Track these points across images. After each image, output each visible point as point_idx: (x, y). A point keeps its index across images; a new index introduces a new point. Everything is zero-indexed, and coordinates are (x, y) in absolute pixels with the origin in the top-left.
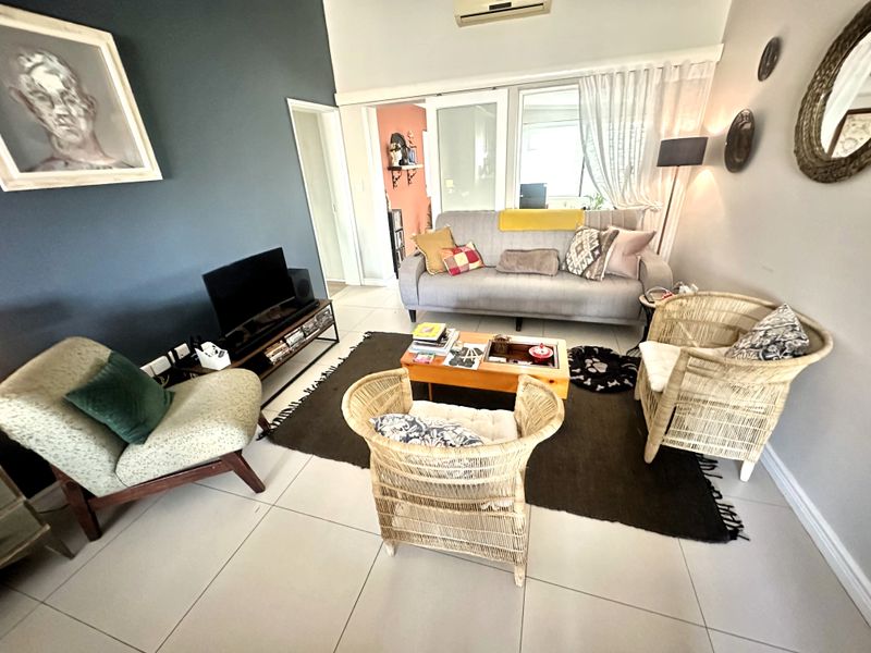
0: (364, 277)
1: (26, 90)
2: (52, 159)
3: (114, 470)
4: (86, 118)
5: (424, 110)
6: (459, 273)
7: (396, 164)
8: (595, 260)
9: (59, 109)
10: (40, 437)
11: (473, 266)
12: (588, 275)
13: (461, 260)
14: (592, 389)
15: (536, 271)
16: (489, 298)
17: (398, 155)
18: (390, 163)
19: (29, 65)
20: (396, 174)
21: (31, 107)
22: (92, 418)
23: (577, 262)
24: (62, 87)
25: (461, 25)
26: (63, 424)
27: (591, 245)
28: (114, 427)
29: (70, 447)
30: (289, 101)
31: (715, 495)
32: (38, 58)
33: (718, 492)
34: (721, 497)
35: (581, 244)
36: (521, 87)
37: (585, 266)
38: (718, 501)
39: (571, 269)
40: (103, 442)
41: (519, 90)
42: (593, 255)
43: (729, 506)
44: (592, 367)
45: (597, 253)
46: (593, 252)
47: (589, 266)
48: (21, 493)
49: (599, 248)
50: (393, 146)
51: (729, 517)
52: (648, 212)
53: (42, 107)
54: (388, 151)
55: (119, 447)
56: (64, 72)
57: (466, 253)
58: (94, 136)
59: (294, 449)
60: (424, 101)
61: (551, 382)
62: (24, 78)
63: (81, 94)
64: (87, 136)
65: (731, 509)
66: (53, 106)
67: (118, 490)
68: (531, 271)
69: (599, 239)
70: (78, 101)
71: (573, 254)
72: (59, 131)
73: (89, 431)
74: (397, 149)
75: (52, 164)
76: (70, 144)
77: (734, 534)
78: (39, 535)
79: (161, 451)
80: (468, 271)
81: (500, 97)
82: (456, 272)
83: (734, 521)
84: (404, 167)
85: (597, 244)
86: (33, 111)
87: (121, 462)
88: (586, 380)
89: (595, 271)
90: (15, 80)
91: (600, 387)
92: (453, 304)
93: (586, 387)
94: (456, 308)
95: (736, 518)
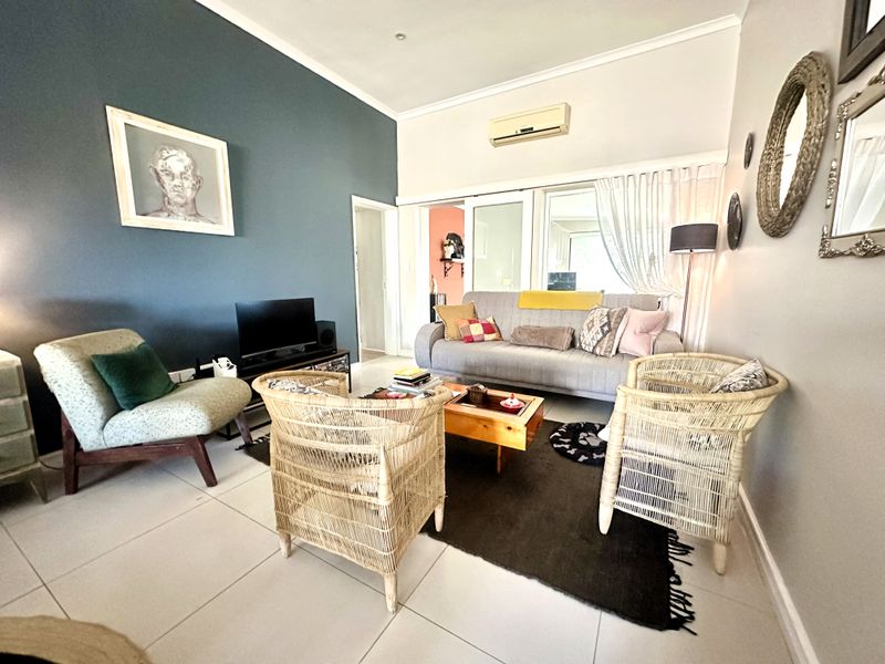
0: (402, 348)
1: (159, 168)
2: (161, 210)
3: (103, 428)
4: (192, 189)
5: (463, 211)
6: (473, 341)
7: (448, 256)
8: (604, 335)
9: (177, 182)
10: (63, 384)
11: (489, 337)
12: (598, 351)
13: (476, 330)
14: (574, 458)
15: (546, 345)
16: (496, 366)
17: (450, 250)
18: (444, 256)
19: (166, 155)
20: (448, 265)
21: (159, 179)
22: (104, 380)
23: (588, 338)
24: (183, 170)
25: (496, 145)
26: (80, 376)
27: (601, 321)
28: (114, 390)
29: (79, 397)
30: (354, 197)
31: (672, 579)
32: (174, 152)
33: (678, 577)
34: (679, 582)
35: (592, 321)
36: (547, 189)
37: (595, 342)
38: (673, 586)
39: (583, 346)
40: (103, 399)
41: (545, 192)
42: (602, 330)
43: (685, 594)
44: (584, 439)
45: (606, 328)
46: (602, 327)
47: (599, 342)
48: (32, 426)
49: (609, 324)
50: (446, 242)
51: (681, 606)
52: (672, 297)
53: (166, 179)
54: (443, 245)
55: (114, 409)
56: (188, 161)
57: (483, 325)
58: (194, 200)
59: (260, 460)
60: (463, 202)
61: (509, 428)
62: (161, 162)
63: (194, 175)
64: (189, 200)
65: (687, 598)
66: (173, 179)
67: (100, 448)
68: (542, 344)
69: (608, 315)
70: (191, 178)
71: (585, 332)
72: (171, 195)
73: (96, 388)
74: (450, 244)
75: (161, 214)
76: (176, 203)
77: (678, 624)
78: (30, 468)
79: (140, 418)
80: (483, 341)
81: (526, 196)
82: (470, 340)
83: (685, 611)
84: (454, 260)
85: (606, 320)
86: (159, 181)
87: (110, 422)
88: (570, 449)
89: (605, 346)
90: (155, 163)
91: (583, 458)
92: (462, 369)
93: (569, 456)
94: (465, 374)
95: (688, 608)
